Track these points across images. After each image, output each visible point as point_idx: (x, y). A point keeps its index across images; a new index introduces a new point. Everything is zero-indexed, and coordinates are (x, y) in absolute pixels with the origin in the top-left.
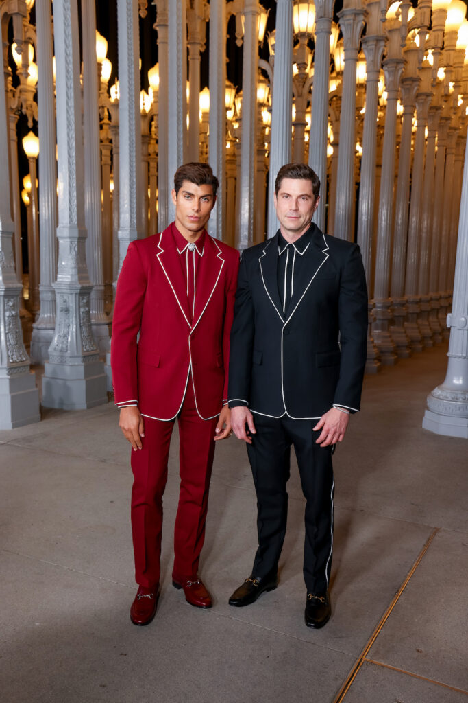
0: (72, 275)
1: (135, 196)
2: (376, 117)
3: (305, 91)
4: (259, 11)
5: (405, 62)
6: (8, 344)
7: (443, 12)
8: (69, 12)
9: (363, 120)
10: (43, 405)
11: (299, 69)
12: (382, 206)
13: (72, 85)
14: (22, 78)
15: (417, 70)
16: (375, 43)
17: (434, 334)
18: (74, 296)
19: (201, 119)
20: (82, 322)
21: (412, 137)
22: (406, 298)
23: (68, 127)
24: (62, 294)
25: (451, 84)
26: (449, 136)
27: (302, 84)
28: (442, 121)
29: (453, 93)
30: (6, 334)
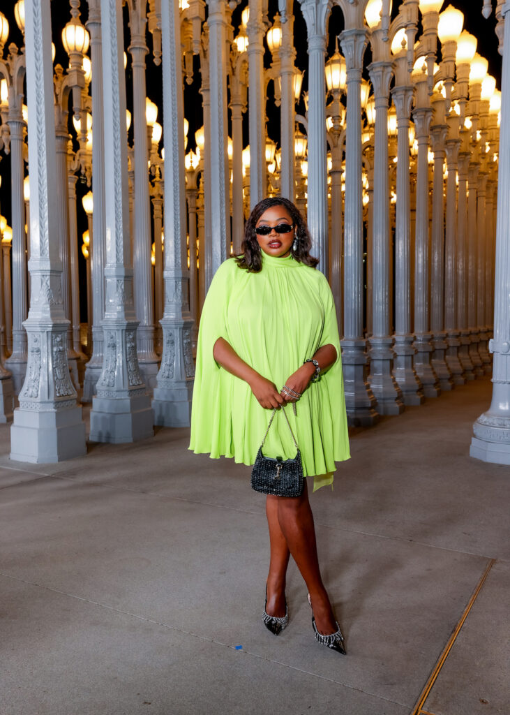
0: (118, 312)
1: (179, 237)
2: (409, 166)
3: (340, 142)
4: (294, 71)
5: (434, 110)
6: (56, 378)
7: (467, 66)
8: (117, 72)
9: (396, 169)
10: (90, 439)
11: (333, 123)
12: (419, 242)
13: (119, 136)
14: (81, 143)
15: (445, 118)
16: (404, 92)
17: (476, 367)
18: (120, 331)
19: (244, 174)
20: (128, 357)
21: (444, 185)
22: (446, 332)
23: (115, 174)
24: (109, 331)
25: (478, 132)
26: (479, 180)
27: (337, 136)
28: (471, 166)
29: (480, 140)
30: (53, 368)
